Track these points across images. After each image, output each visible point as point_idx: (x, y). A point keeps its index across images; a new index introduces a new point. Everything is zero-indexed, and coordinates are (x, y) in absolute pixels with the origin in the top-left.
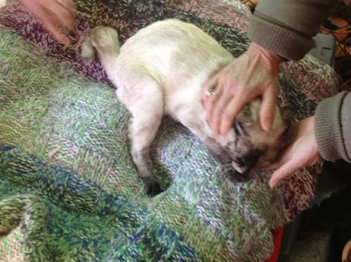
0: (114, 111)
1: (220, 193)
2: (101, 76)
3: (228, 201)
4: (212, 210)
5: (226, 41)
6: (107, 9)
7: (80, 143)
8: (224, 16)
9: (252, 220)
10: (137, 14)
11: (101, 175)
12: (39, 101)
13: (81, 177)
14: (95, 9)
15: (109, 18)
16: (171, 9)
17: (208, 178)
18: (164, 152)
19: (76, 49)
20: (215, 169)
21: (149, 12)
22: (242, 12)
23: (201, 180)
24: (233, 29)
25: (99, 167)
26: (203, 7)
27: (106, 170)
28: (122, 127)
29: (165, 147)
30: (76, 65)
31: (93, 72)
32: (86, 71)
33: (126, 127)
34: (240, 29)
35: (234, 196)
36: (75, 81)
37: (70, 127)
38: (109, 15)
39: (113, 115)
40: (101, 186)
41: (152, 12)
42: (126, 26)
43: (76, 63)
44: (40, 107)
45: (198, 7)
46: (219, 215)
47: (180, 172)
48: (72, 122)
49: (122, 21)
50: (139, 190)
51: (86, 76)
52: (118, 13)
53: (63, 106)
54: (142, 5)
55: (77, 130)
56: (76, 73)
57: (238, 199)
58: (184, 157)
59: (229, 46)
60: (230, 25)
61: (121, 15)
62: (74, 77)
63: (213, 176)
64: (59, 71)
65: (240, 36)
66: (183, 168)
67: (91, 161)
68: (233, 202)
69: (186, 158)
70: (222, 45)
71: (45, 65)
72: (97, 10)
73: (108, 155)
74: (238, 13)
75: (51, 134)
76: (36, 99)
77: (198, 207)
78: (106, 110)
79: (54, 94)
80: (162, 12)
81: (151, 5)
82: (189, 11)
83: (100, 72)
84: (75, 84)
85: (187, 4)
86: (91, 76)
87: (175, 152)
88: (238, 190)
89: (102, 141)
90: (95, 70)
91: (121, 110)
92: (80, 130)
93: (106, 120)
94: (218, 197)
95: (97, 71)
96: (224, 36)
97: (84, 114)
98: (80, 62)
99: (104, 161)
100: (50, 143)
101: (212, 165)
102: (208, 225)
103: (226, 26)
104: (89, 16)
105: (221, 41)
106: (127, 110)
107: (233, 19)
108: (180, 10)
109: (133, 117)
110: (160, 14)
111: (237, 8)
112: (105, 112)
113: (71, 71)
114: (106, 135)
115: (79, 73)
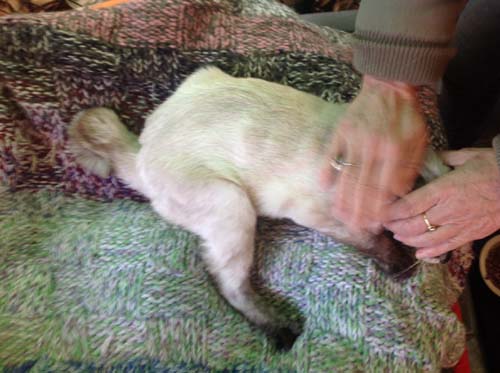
0: (171, 242)
1: (389, 306)
2: (113, 190)
3: (404, 312)
4: (389, 335)
5: (293, 76)
6: (82, 83)
7: (142, 314)
8: (273, 38)
9: (440, 322)
10: (136, 76)
11: (196, 348)
12: (31, 269)
13: (167, 364)
14: (62, 89)
15: (90, 95)
16: (189, 53)
17: (362, 292)
18: (273, 273)
19: (51, 160)
20: (365, 273)
21: (156, 69)
22: (290, 20)
23: (352, 299)
24: (293, 55)
25: (188, 337)
26: (235, 33)
27: (200, 338)
28: (193, 260)
29: (271, 266)
30: (64, 187)
31: (97, 187)
32: (84, 191)
33: (199, 259)
34: (303, 49)
35: (408, 302)
36: (75, 213)
37: (112, 296)
38: (87, 90)
39: (171, 249)
40: (204, 363)
41: (159, 67)
42: (124, 98)
43: (62, 184)
44: (39, 278)
45: (229, 37)
46: (401, 339)
47: (310, 293)
48: (112, 285)
49: (113, 94)
50: (262, 344)
51: (88, 199)
52: (102, 83)
53: (80, 264)
54: (140, 61)
55: (126, 295)
56: (69, 200)
57: (413, 304)
58: (307, 272)
59: (299, 82)
60: (287, 49)
61: (108, 84)
62: (69, 207)
63: (368, 286)
64: (39, 208)
65: (309, 62)
66: (313, 288)
67: (172, 333)
68: (410, 311)
69: (310, 270)
70: (289, 85)
71: (15, 209)
72: (67, 89)
73: (192, 313)
74: (286, 25)
75: (86, 318)
76: (25, 267)
77: (367, 339)
78: (157, 245)
79: (53, 249)
80: (177, 61)
81: (155, 57)
82: (220, 47)
83: (109, 185)
84: (79, 218)
85: (211, 37)
86: (95, 194)
87: (290, 268)
88: (410, 290)
89: (174, 296)
90: (100, 184)
91: (180, 234)
92: (131, 294)
93: (165, 262)
94: (389, 313)
95: (104, 185)
96: (285, 69)
97: (125, 265)
98: (68, 180)
99: (190, 326)
100: (92, 333)
101: (357, 269)
102: (393, 358)
103: (282, 52)
104: (56, 105)
105: (285, 78)
106: (189, 233)
107: (286, 37)
108: (203, 50)
109: (204, 241)
110: (175, 66)
111: (281, 16)
112: (156, 250)
113: (60, 198)
114: (175, 285)
115: (73, 198)
